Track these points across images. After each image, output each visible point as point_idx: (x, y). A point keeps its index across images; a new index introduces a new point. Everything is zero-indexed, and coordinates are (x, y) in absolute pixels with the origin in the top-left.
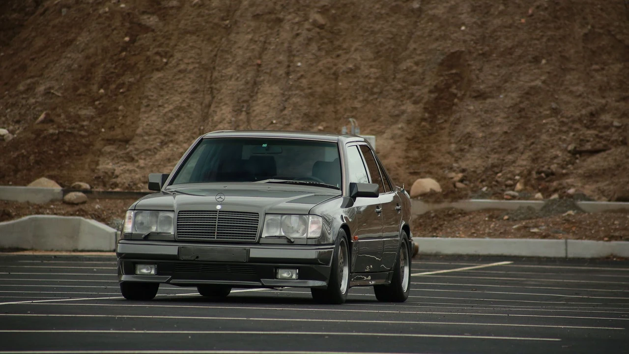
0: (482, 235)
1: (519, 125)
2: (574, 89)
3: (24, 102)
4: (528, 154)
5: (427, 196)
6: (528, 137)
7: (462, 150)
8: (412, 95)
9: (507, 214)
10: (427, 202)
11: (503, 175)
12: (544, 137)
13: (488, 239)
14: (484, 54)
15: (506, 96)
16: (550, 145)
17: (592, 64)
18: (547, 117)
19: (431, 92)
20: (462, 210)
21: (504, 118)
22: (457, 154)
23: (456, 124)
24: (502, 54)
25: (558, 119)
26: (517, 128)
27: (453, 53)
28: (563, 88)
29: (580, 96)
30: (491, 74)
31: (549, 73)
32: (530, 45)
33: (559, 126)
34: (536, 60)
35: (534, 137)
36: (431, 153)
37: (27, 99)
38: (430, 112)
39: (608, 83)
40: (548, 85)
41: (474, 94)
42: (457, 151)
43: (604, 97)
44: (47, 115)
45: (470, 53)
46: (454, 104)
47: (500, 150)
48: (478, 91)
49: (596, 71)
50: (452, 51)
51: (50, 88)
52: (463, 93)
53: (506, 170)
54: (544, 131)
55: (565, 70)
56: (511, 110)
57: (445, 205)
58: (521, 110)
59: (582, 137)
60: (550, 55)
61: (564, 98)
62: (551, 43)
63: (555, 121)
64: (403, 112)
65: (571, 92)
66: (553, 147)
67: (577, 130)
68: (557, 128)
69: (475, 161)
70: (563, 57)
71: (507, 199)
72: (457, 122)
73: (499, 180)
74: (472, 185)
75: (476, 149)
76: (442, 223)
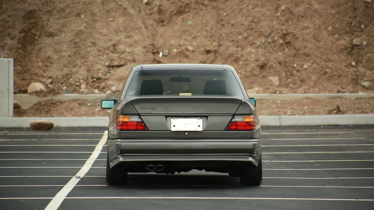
0: (80, 115)
1: (76, 51)
2: (102, 31)
4: (83, 68)
5: (38, 93)
6: (82, 58)
7: (46, 66)
8: (9, 34)
9: (89, 102)
10: (39, 96)
11: (73, 79)
12: (91, 58)
13: (85, 118)
14: (48, 11)
15: (65, 35)
16: (94, 62)
17: (108, 18)
18: (90, 47)
19: (20, 32)
20: (60, 101)
21: (67, 48)
22: (44, 68)
23: (39, 51)
24: (58, 12)
25: (96, 48)
26: (75, 53)
27: (30, 11)
28: (96, 30)
29: (106, 35)
30: (55, 23)
31: (87, 22)
32: (74, 7)
33: (98, 52)
34: (78, 15)
35: (86, 58)
36: (29, 67)
38: (21, 44)
39: (119, 28)
40: (87, 29)
41: (47, 34)
42: (44, 66)
43: (118, 36)
45: (40, 10)
46: (35, 40)
47: (68, 65)
48: (50, 32)
49: (111, 21)
50: (30, 9)
52: (39, 33)
53: (74, 77)
54: (90, 54)
55: (95, 21)
56: (70, 43)
57: (49, 97)
58: (75, 43)
59: (111, 58)
60: (85, 12)
61: (97, 36)
62: (85, 6)
63: (95, 49)
64: (6, 44)
65: (100, 33)
66: (97, 64)
67: (107, 54)
68: (97, 53)
69: (56, 72)
70: (92, 13)
71: (85, 94)
72: (40, 50)
73: (72, 82)
74: (57, 86)
75: (55, 65)
76: (50, 108)
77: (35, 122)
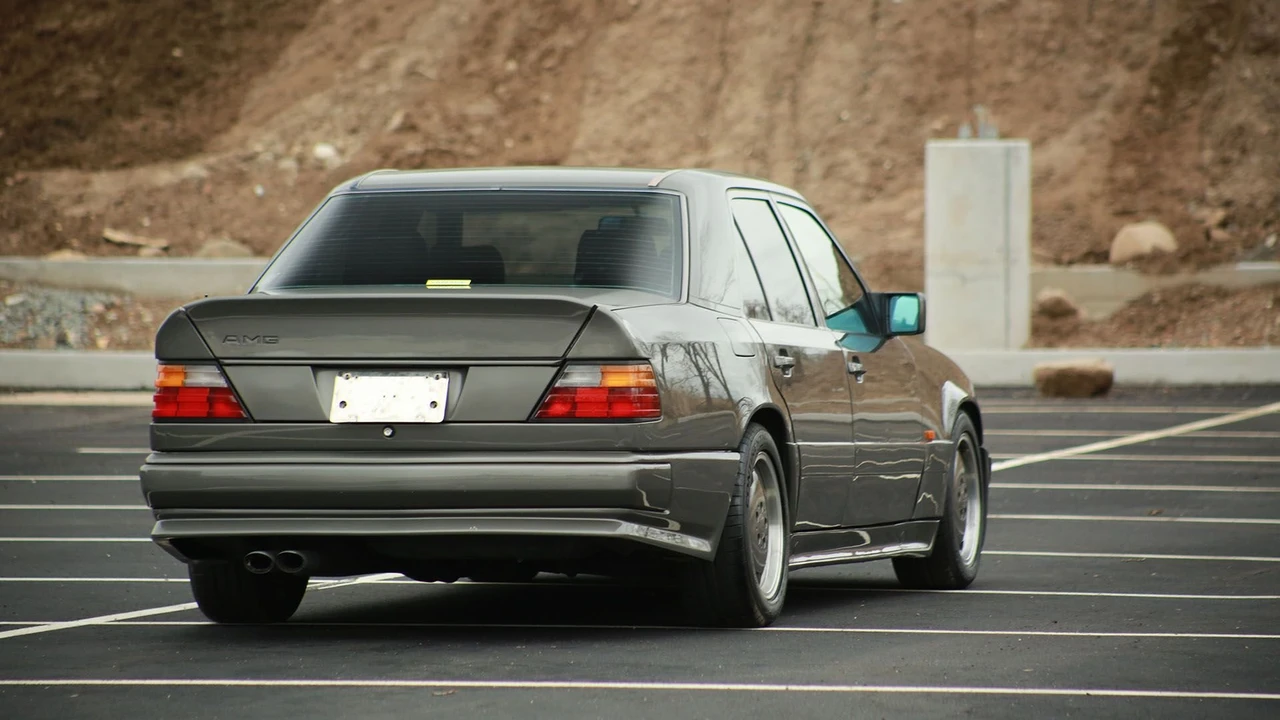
3: (367, 92)
5: (1145, 261)
7: (1225, 162)
8: (1126, 51)
10: (1145, 272)
13: (1267, 351)
19: (1165, 43)
20: (1219, 287)
22: (1217, 170)
23: (1215, 108)
36: (1162, 170)
37: (372, 86)
38: (1163, 86)
41: (1255, 45)
42: (1215, 164)
44: (407, 116)
46: (1211, 68)
48: (1263, 38)
51: (417, 63)
52: (1230, 42)
57: (1183, 277)
64: (1106, 88)
69: (1253, 182)
72: (1216, 105)
74: (1245, 233)
75: (1255, 159)
76: (1174, 314)
77: (1047, 369)
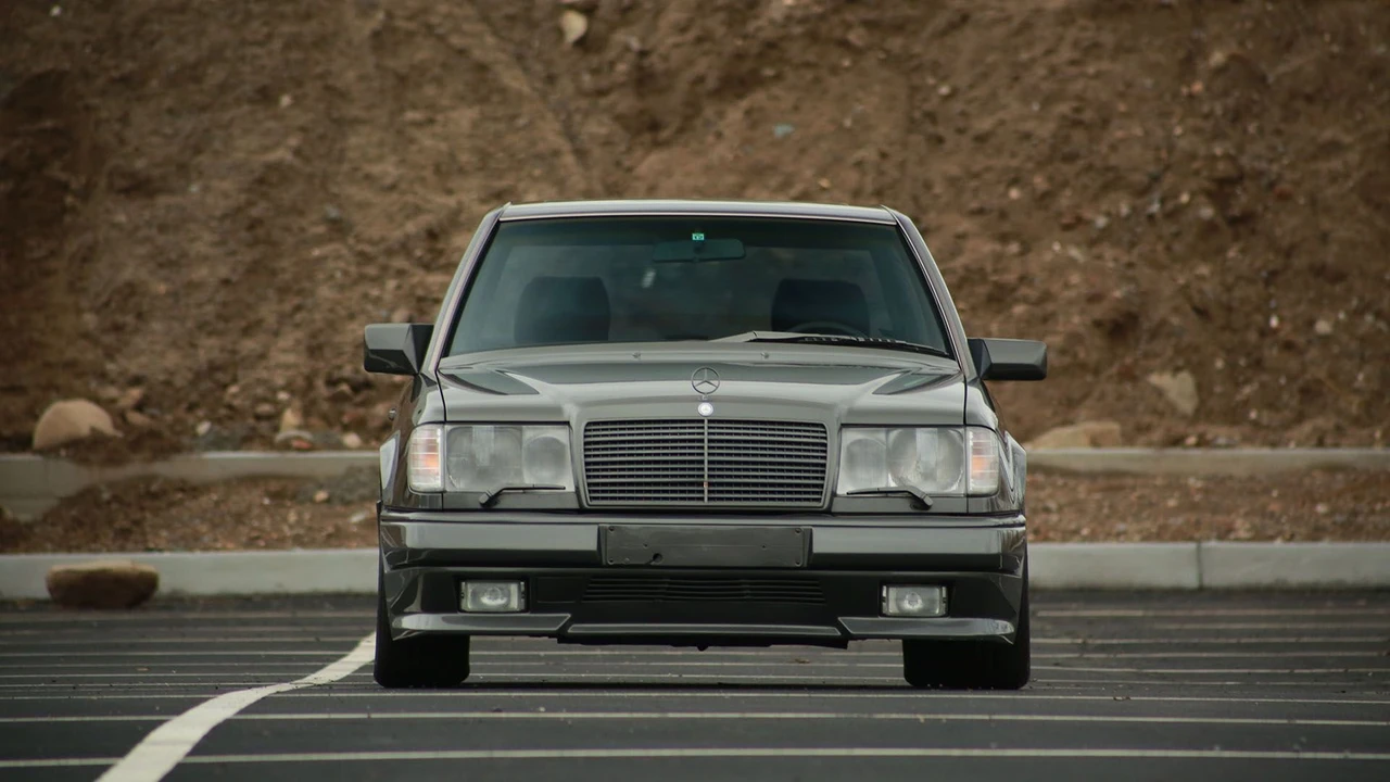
0: (279, 543)
1: (256, 263)
2: (376, 169)
4: (288, 339)
5: (82, 448)
6: (284, 291)
7: (118, 328)
9: (321, 487)
10: (84, 461)
11: (244, 389)
12: (325, 292)
13: (299, 552)
14: (125, 80)
15: (206, 189)
16: (343, 313)
17: (402, 110)
18: (320, 241)
20: (183, 481)
21: (215, 244)
22: (109, 339)
23: (85, 260)
24: (173, 82)
25: (350, 248)
26: (253, 269)
27: (40, 77)
28: (346, 167)
29: (393, 188)
30: (155, 132)
31: (303, 129)
32: (242, 59)
33: (359, 264)
34: (266, 96)
35: (300, 292)
36: (36, 336)
39: (452, 156)
40: (307, 160)
41: (121, 183)
42: (105, 331)
43: (449, 192)
45: (87, 76)
46: (65, 210)
47: (221, 325)
48: (132, 175)
49: (418, 124)
50: (37, 69)
52: (83, 180)
53: (247, 377)
54: (321, 276)
55: (343, 124)
56: (227, 224)
57: (134, 468)
58: (253, 225)
59: (420, 292)
60: (299, 83)
61: (357, 193)
62: (295, 55)
63: (344, 251)
65: (368, 177)
66: (352, 317)
67: (401, 273)
68: (353, 269)
69: (162, 354)
70: (328, 88)
71: (299, 450)
72: (88, 256)
73: (236, 402)
74: (169, 418)
75: (157, 326)
76: (137, 515)
77: (68, 572)
